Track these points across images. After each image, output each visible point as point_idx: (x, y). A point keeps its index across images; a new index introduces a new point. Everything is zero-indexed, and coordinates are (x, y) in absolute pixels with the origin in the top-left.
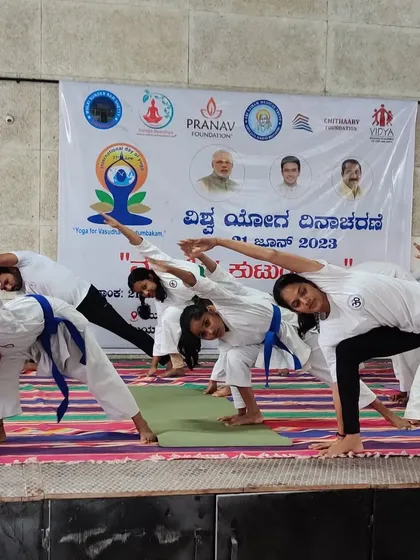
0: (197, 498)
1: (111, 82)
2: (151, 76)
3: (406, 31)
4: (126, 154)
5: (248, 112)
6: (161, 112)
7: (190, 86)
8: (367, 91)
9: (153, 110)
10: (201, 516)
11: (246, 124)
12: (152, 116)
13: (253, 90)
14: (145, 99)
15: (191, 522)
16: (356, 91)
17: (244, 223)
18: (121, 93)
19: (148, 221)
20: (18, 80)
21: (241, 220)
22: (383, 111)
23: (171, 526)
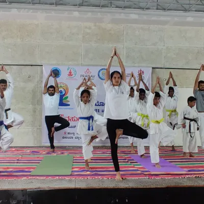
0: (22, 190)
1: (59, 65)
2: (70, 63)
3: (148, 47)
4: (62, 85)
5: (99, 72)
6: (73, 73)
7: (82, 65)
8: (136, 65)
9: (70, 72)
10: (23, 196)
11: (99, 75)
12: (70, 74)
13: (101, 66)
14: (68, 69)
15: (20, 198)
16: (133, 65)
17: (98, 105)
18: (61, 68)
19: (69, 105)
20: (32, 65)
21: (97, 104)
22: (141, 71)
23: (15, 199)
